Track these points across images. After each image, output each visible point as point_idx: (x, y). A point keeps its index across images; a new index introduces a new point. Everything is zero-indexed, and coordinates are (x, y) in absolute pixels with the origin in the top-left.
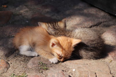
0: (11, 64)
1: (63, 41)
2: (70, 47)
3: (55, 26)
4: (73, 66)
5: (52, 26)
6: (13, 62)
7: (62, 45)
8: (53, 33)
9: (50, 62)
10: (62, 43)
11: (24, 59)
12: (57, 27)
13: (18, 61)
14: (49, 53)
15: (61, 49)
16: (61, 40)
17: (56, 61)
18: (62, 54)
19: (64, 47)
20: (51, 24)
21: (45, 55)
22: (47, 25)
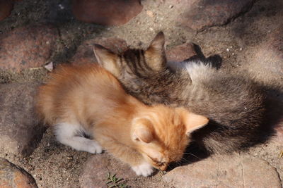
0: (41, 179)
1: (164, 128)
2: (181, 138)
3: (138, 67)
4: (192, 184)
5: (130, 66)
6: (44, 172)
7: (161, 137)
8: (136, 87)
9: (135, 173)
10: (160, 131)
11: (71, 161)
12: (143, 70)
13: (57, 168)
14: (131, 150)
15: (160, 149)
16: (157, 125)
17: (150, 172)
18: (162, 158)
19: (166, 142)
20: (128, 63)
21: (121, 155)
22: (118, 62)
